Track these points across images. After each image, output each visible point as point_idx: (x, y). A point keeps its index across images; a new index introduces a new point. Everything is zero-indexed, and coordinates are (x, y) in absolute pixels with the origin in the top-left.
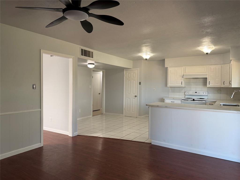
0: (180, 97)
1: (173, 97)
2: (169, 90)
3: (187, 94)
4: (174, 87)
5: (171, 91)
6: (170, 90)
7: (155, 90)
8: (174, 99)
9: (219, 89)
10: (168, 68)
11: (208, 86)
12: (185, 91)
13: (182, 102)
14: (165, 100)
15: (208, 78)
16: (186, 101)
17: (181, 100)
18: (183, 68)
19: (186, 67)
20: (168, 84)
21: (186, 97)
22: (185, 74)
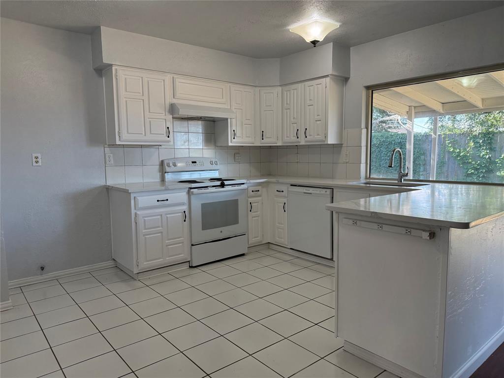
0: (146, 180)
1: (123, 182)
2: (107, 159)
3: (173, 170)
5: (112, 162)
6: (110, 157)
7: (39, 160)
8: (169, 189)
10: (114, 68)
11: (230, 144)
12: (161, 159)
13: (192, 197)
14: (132, 196)
15: (229, 120)
16: (203, 190)
17: (189, 191)
18: (168, 78)
19: (175, 76)
20: (119, 133)
21: (168, 177)
22: (175, 101)
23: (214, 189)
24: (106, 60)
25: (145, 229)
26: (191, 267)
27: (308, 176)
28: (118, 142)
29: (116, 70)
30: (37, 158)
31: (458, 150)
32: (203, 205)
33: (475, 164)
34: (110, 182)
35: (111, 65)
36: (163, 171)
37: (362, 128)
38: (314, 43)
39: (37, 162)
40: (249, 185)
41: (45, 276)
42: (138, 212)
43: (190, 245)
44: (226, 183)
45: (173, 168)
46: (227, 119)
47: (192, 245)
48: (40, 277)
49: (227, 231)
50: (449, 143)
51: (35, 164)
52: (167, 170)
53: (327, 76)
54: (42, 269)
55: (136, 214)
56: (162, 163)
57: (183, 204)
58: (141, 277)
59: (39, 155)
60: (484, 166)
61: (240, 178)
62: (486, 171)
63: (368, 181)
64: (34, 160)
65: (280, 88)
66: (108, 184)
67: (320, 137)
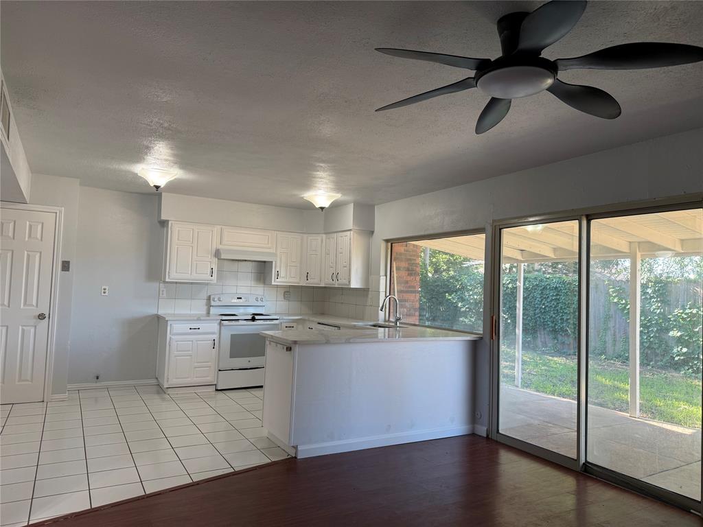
0: (192, 312)
1: (173, 312)
2: (161, 292)
3: (217, 304)
4: (176, 283)
5: (165, 295)
6: (163, 291)
7: (107, 291)
9: (288, 289)
10: (170, 223)
11: (273, 283)
12: (208, 295)
13: (222, 327)
14: (169, 323)
15: (274, 263)
16: (234, 323)
17: (220, 322)
18: (217, 229)
19: (223, 227)
20: (169, 273)
21: (213, 311)
22: (220, 247)
23: (245, 322)
24: (163, 217)
25: (177, 351)
26: (217, 390)
27: (348, 317)
28: (167, 280)
29: (172, 224)
30: (105, 289)
31: (624, 302)
32: (232, 336)
33: (645, 319)
34: (161, 312)
35: (168, 221)
36: (209, 306)
37: (381, 274)
38: (322, 208)
39: (104, 293)
40: (282, 321)
41: (98, 384)
42: (173, 337)
43: (217, 370)
44: (257, 317)
45: (217, 303)
46: (272, 262)
47: (220, 370)
48: (94, 385)
49: (255, 361)
50: (613, 292)
51: (103, 294)
52: (212, 304)
53: (350, 230)
54: (97, 378)
55: (170, 338)
56: (209, 298)
57: (213, 333)
58: (170, 391)
59: (107, 288)
60: (655, 324)
61: (276, 314)
62: (658, 330)
63: (387, 324)
64: (103, 291)
65: (324, 236)
66: (159, 313)
67: (346, 282)
